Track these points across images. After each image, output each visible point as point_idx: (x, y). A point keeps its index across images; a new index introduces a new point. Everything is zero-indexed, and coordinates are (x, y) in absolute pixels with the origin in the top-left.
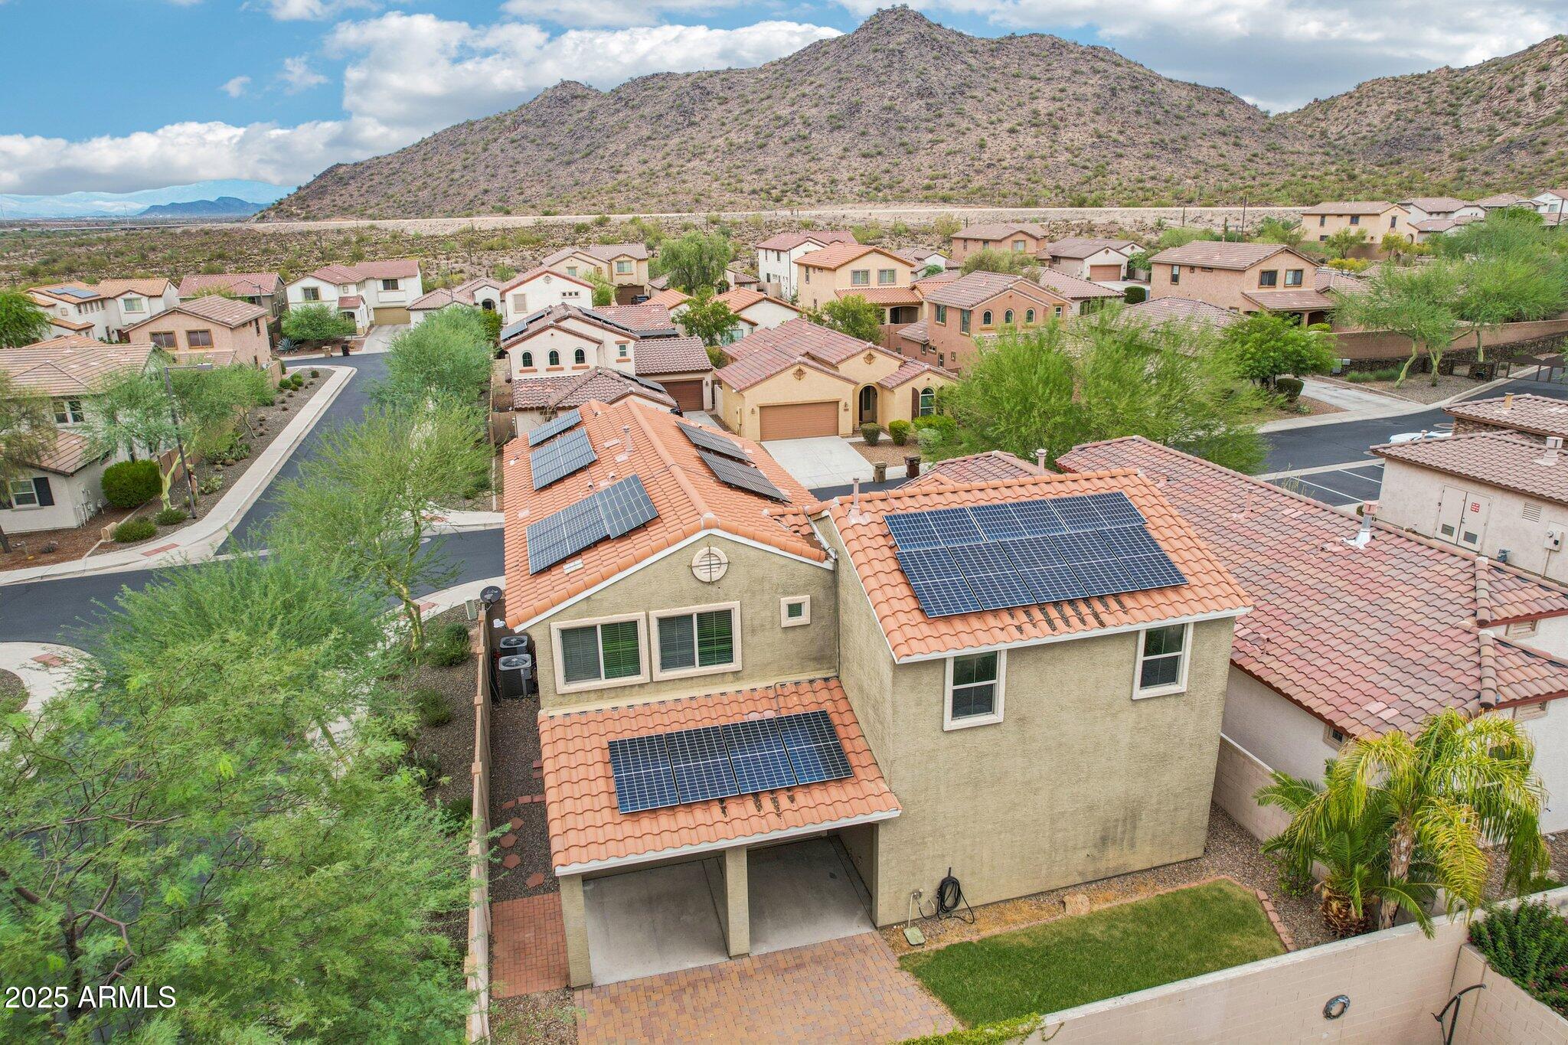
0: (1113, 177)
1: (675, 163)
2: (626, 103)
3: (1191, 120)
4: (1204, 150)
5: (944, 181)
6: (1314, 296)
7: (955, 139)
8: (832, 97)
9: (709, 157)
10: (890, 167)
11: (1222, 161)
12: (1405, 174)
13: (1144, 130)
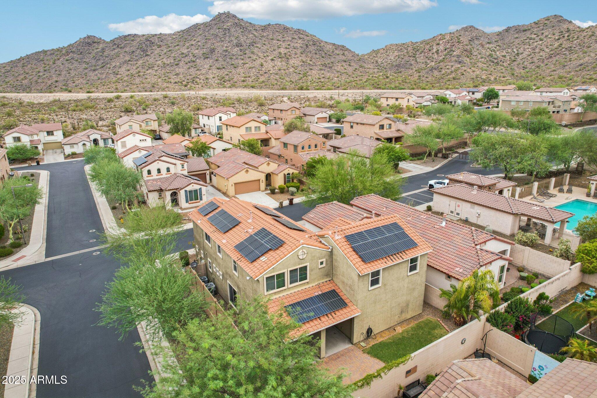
0: (310, 77)
1: (141, 71)
2: (118, 46)
3: (334, 56)
4: (339, 67)
5: (249, 78)
6: (395, 132)
7: (252, 63)
8: (204, 46)
9: (156, 68)
10: (228, 73)
11: (345, 71)
12: (403, 77)
13: (318, 60)
